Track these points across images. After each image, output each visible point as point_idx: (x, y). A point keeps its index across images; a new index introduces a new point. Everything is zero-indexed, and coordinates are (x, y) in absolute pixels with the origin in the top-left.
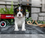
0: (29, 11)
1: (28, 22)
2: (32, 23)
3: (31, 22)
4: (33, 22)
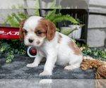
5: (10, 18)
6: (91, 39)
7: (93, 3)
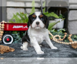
0: (64, 18)
1: (55, 36)
2: (62, 40)
3: (60, 37)
4: (64, 37)
5: (15, 16)
6: (72, 28)
7: (73, 2)
